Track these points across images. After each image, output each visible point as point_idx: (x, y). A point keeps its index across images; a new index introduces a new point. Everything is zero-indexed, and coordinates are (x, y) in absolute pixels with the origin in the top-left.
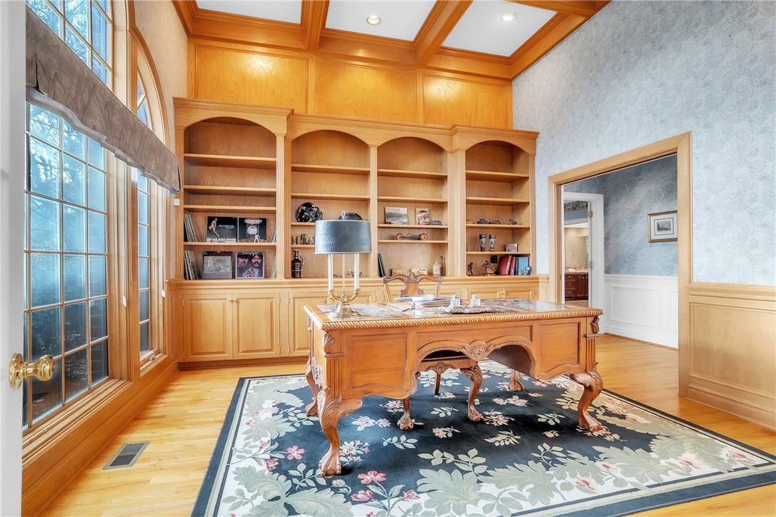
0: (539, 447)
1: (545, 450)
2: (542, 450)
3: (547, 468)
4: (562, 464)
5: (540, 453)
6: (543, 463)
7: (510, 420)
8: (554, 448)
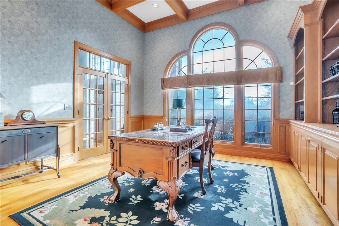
0: (133, 183)
1: (131, 183)
2: (132, 183)
3: (128, 178)
4: (124, 181)
5: (132, 181)
6: (129, 179)
7: (153, 191)
8: (128, 185)
